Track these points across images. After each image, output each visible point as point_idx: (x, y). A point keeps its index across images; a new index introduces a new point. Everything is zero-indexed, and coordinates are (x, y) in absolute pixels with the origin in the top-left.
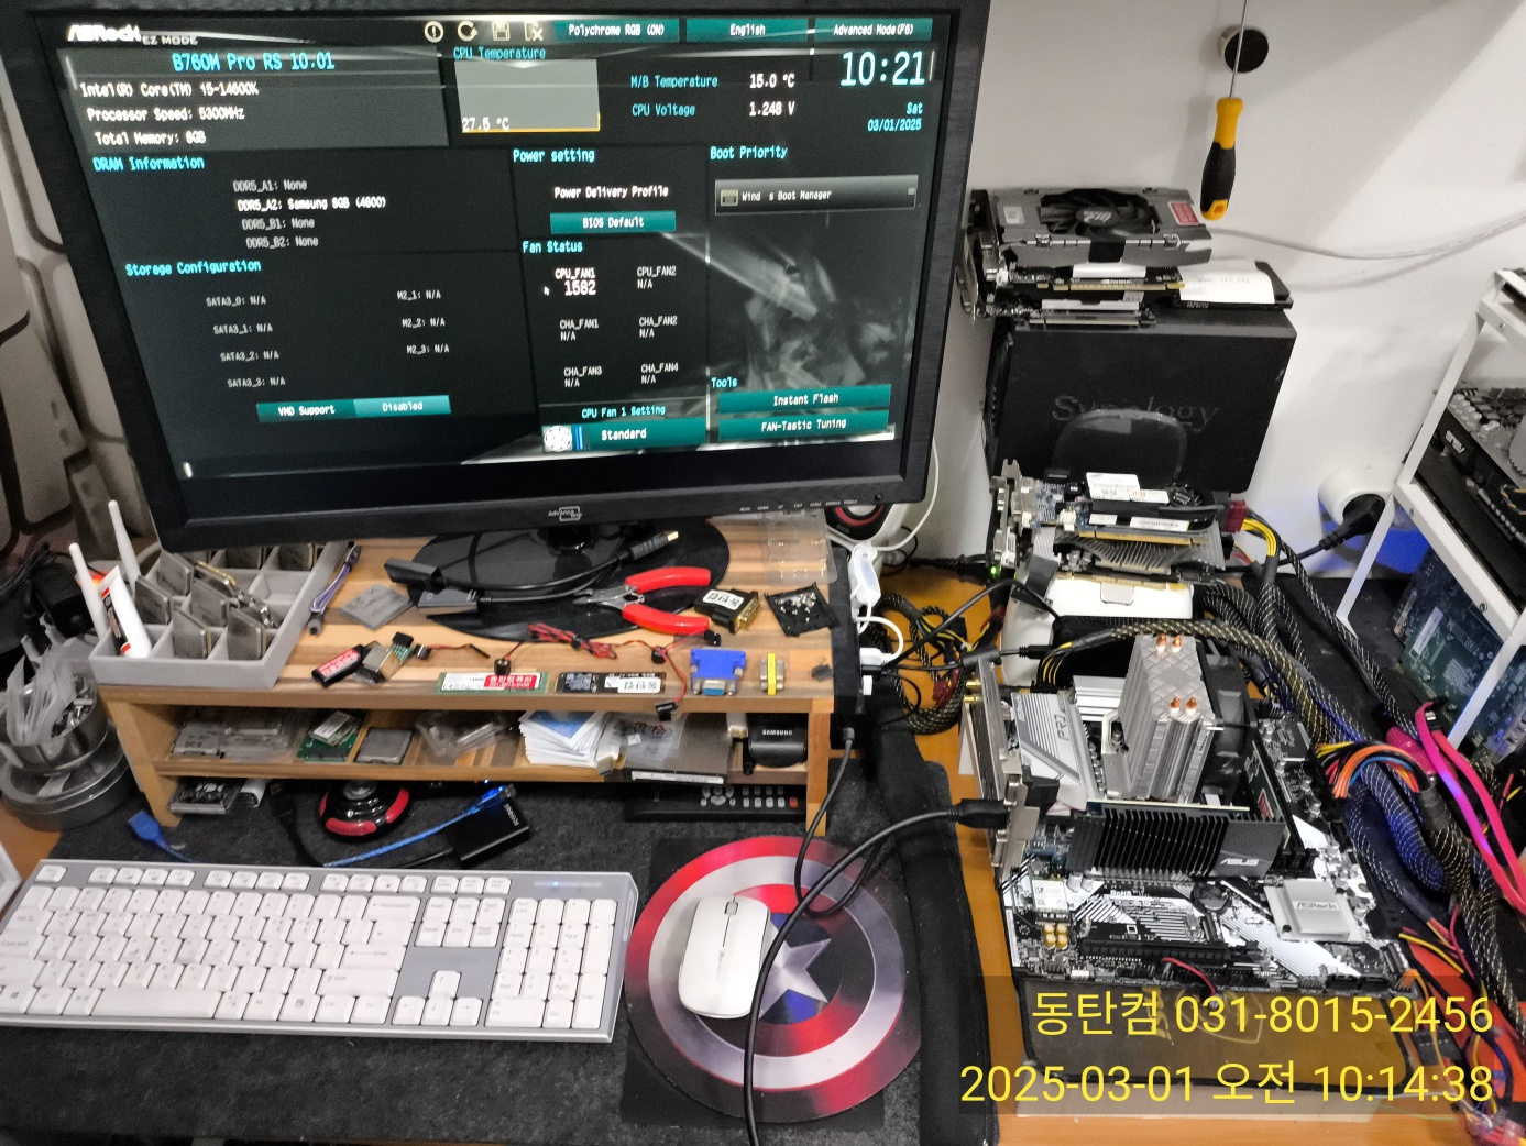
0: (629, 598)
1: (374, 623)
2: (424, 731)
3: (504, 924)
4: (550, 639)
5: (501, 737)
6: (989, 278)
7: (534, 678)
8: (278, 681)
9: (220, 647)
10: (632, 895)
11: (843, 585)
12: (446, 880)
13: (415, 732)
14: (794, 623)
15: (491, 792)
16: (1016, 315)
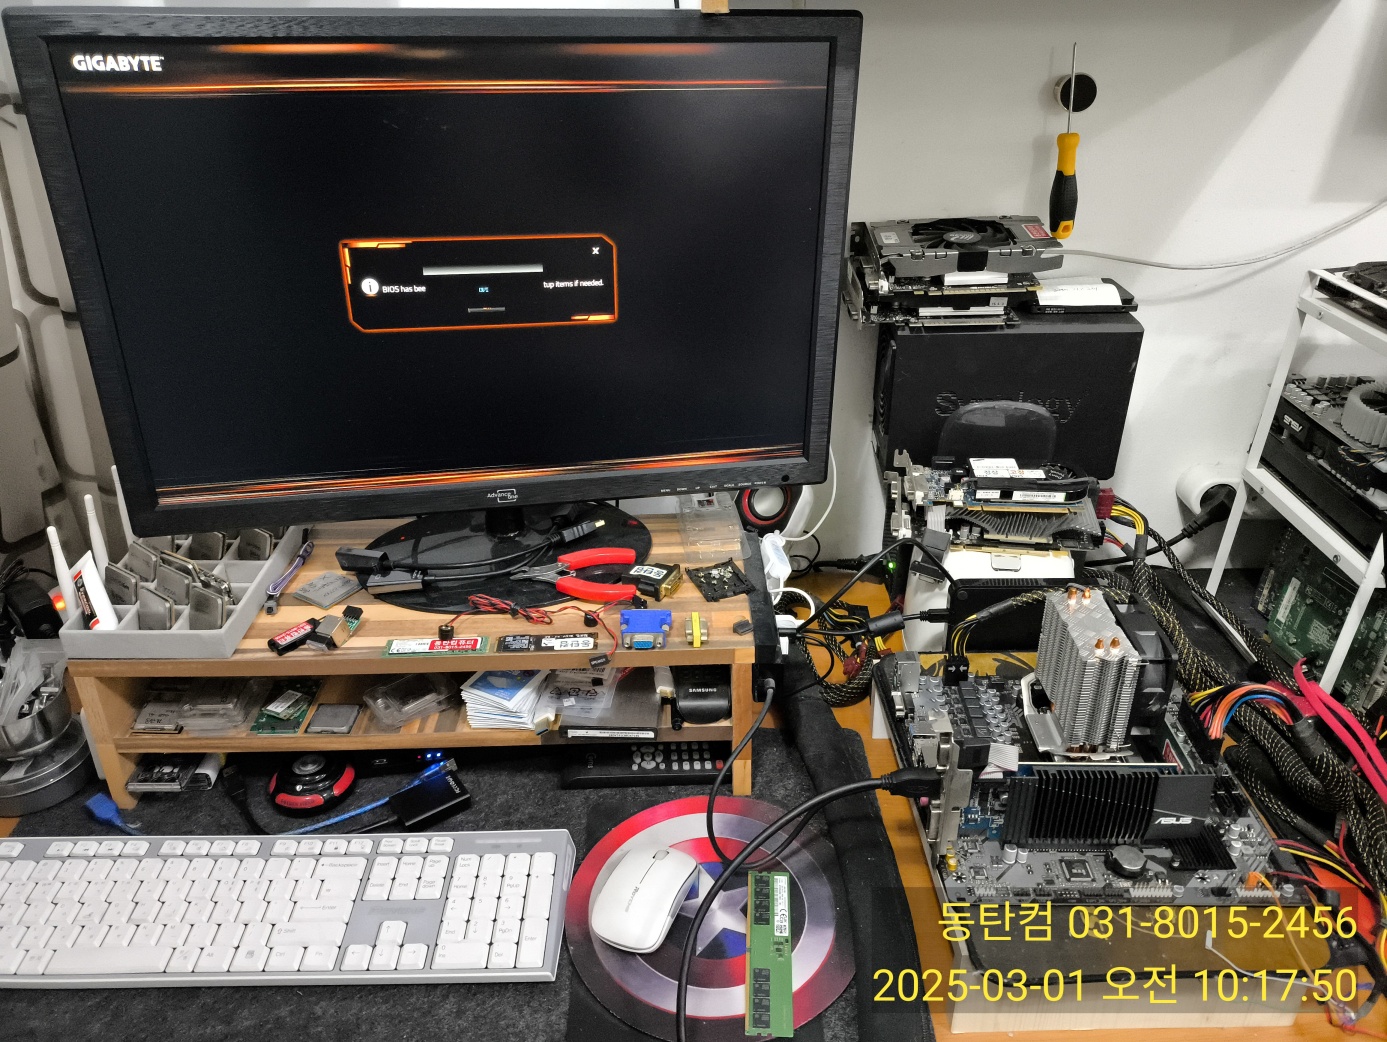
0: (562, 573)
1: (327, 603)
2: (370, 702)
3: (448, 878)
4: (489, 609)
5: (444, 707)
6: (872, 287)
7: (476, 641)
8: (236, 651)
9: (183, 621)
10: (570, 851)
11: (757, 561)
12: (392, 842)
13: (363, 706)
14: (713, 591)
15: (433, 767)
16: (897, 321)
